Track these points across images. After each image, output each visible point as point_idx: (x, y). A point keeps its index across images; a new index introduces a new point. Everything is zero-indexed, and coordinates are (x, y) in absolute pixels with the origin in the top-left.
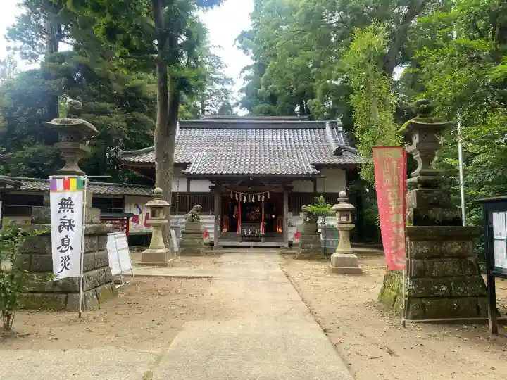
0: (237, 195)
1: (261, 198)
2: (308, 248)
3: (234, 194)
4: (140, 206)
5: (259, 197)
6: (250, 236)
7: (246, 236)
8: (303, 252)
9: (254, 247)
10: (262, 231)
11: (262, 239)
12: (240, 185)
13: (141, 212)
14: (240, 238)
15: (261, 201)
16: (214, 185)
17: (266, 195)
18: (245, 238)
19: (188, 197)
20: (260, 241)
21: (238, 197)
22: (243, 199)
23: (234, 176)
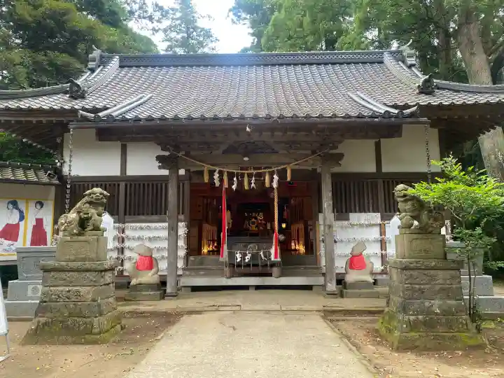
0: (216, 176)
1: (272, 180)
2: (428, 312)
3: (211, 173)
4: (22, 206)
5: (267, 178)
6: (248, 265)
7: (239, 265)
8: (413, 326)
9: (258, 288)
10: (274, 253)
11: (275, 270)
12: (224, 152)
13: (22, 218)
14: (227, 270)
15: (271, 187)
16: (167, 154)
17: (282, 174)
18: (237, 269)
19: (122, 185)
20: (270, 275)
21: (221, 180)
22: (231, 183)
23: (208, 122)
